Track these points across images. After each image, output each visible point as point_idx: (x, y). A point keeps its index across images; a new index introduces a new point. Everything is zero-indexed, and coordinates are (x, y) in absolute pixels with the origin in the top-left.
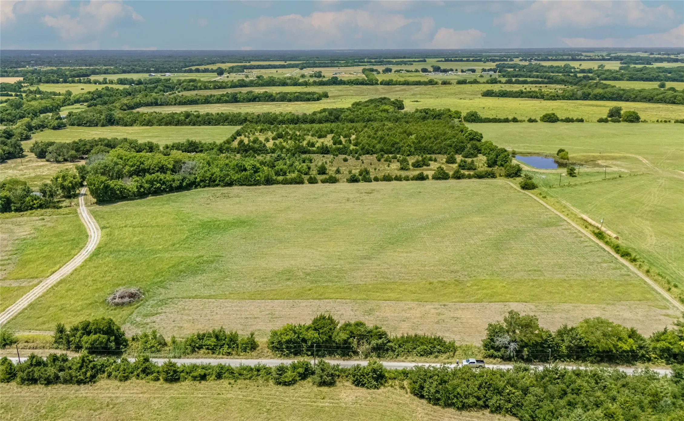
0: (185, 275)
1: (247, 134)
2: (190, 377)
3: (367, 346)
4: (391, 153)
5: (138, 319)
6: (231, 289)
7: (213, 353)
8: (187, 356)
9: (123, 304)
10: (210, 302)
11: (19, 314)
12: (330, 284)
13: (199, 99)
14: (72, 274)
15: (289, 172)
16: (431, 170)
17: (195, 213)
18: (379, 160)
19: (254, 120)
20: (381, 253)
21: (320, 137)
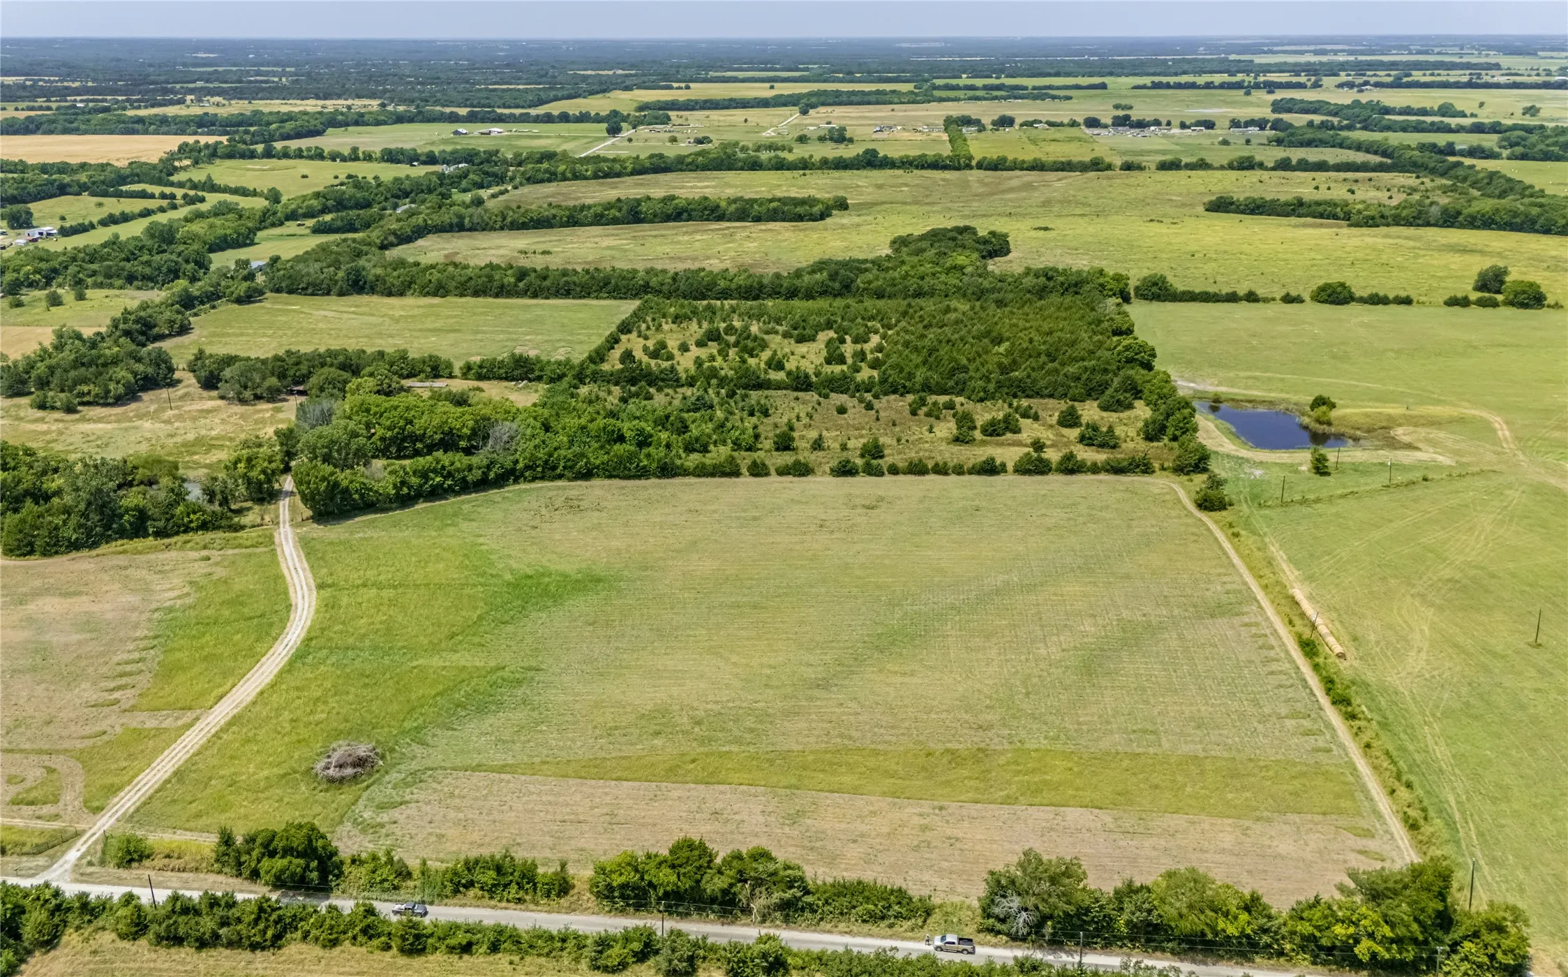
0: (463, 713)
1: (644, 326)
2: (443, 947)
3: (768, 901)
4: (944, 392)
5: (367, 814)
6: (545, 752)
7: (491, 898)
8: (446, 901)
9: (342, 780)
10: (502, 780)
11: (157, 791)
12: (735, 748)
13: (554, 216)
14: (254, 703)
15: (715, 443)
16: (1019, 444)
17: (506, 552)
18: (914, 413)
19: (665, 288)
20: (853, 673)
21: (801, 340)
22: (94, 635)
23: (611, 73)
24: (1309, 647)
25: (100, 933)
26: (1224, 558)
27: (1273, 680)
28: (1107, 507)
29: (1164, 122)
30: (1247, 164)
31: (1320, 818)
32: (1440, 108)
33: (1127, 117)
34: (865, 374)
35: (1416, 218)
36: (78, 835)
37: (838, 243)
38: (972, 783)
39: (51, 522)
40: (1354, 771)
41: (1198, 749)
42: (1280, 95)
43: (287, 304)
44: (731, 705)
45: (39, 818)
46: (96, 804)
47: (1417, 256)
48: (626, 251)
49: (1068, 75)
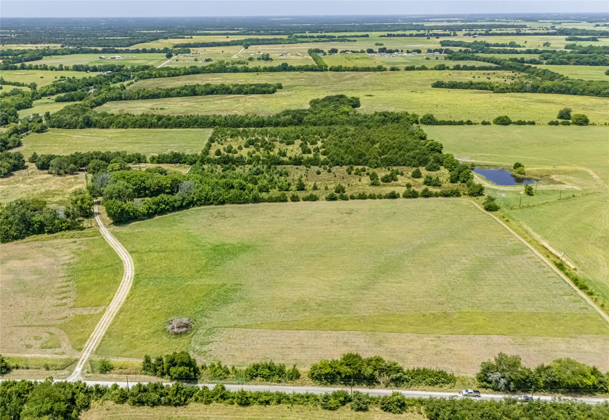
0: (218, 304)
1: (219, 139)
2: (257, 402)
3: (387, 378)
4: (359, 164)
5: (197, 347)
6: (261, 319)
7: (268, 381)
8: (248, 383)
9: (182, 333)
10: (248, 331)
11: (102, 341)
12: (341, 316)
13: (160, 93)
14: (126, 302)
15: (271, 188)
16: (399, 185)
17: (203, 236)
18: (350, 173)
19: (222, 123)
20: (375, 283)
21: (288, 144)
22: (41, 276)
23: (155, 32)
24: (561, 266)
25: (106, 402)
26: (506, 230)
27: (551, 280)
28: (448, 211)
29: (400, 51)
30: (442, 68)
31: (596, 336)
32: (510, 44)
33: (385, 49)
34: (322, 158)
35: (521, 89)
36: (77, 360)
37: (285, 103)
38: (447, 327)
39: (4, 228)
40: (601, 316)
41: (533, 309)
42: (442, 39)
43: (59, 132)
44: (330, 298)
45: (56, 354)
46: (79, 347)
47: (528, 105)
48: (196, 107)
49: (351, 31)
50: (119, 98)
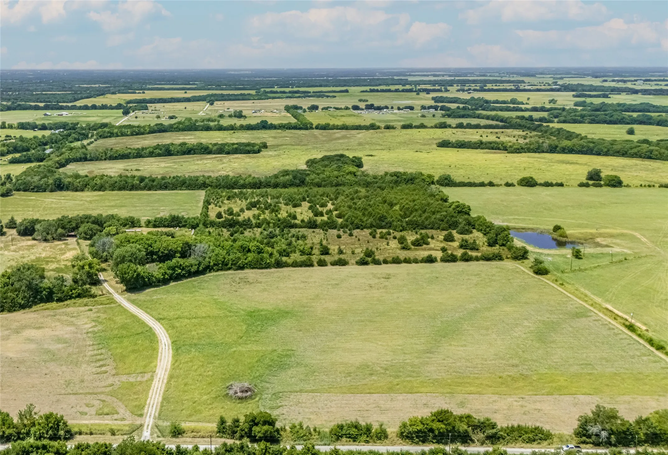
13: (130, 153)
16: (435, 249)
19: (214, 184)
29: (390, 107)
30: (443, 126)
32: (511, 100)
33: (372, 105)
35: (538, 149)
43: (27, 196)
47: (550, 166)
48: (176, 168)
49: (326, 86)
50: (83, 158)
